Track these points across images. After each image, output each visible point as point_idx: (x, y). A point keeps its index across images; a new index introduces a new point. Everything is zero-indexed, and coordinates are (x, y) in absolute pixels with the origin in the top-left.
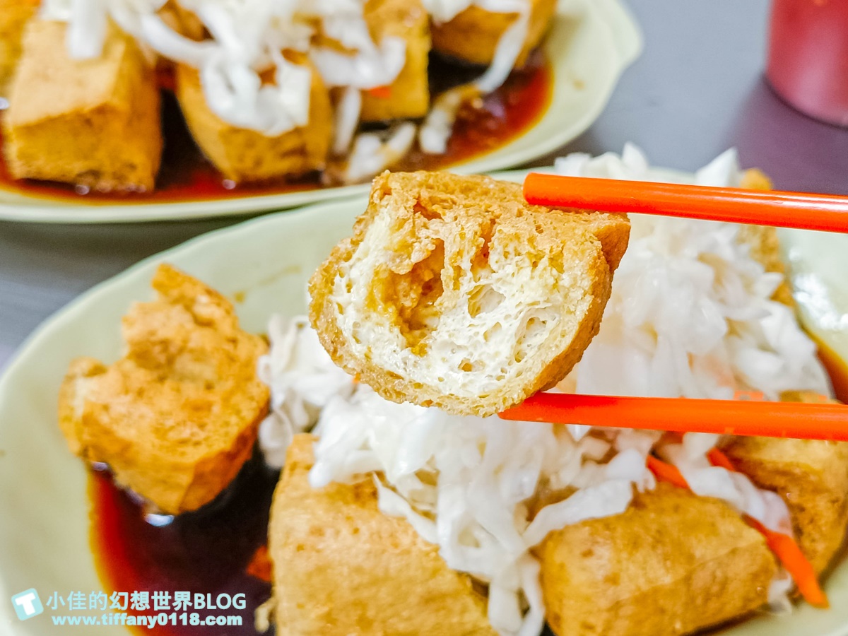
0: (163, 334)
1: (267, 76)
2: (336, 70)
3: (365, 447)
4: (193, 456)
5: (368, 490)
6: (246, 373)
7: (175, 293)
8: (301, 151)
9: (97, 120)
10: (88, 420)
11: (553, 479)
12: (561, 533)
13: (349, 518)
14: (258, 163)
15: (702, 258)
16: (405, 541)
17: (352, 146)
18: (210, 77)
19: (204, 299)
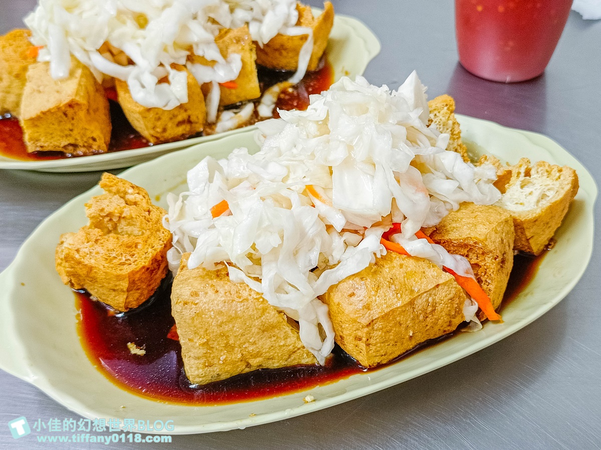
0: (107, 210)
1: (164, 80)
2: (204, 74)
3: (219, 245)
4: (127, 270)
5: (224, 273)
6: (157, 228)
7: (114, 189)
8: (189, 121)
9: (70, 112)
10: (67, 258)
11: (330, 259)
12: (336, 286)
13: (212, 286)
14: (164, 130)
15: (400, 123)
16: (245, 294)
17: (218, 117)
18: (132, 83)
19: (130, 191)
